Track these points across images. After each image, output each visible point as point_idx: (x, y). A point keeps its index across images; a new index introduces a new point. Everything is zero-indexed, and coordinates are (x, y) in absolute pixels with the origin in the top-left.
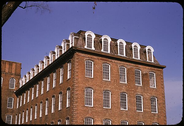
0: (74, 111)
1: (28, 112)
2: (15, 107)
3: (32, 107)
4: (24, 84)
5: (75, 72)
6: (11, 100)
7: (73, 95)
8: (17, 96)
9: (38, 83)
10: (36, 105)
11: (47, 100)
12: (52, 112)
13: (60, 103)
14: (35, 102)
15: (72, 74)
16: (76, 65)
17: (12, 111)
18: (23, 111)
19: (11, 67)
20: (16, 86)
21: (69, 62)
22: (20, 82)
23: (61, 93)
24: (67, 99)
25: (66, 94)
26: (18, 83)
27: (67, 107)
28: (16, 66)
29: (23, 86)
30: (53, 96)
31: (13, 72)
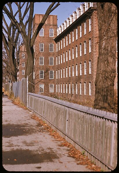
0: (94, 55)
1: (65, 54)
2: (55, 51)
3: (67, 51)
4: (60, 33)
5: (94, 27)
6: (51, 46)
7: (93, 44)
8: (56, 43)
9: (70, 33)
10: (70, 50)
11: (77, 46)
12: (80, 56)
13: (85, 49)
14: (69, 48)
15: (92, 28)
16: (94, 21)
17: (54, 54)
18: (61, 54)
19: (49, 19)
20: (55, 35)
21: (90, 18)
22: (57, 31)
23: (85, 42)
24: (89, 46)
25: (89, 42)
26: (56, 32)
27: (90, 52)
28: (53, 18)
29: (59, 35)
30: (81, 44)
31: (52, 24)
